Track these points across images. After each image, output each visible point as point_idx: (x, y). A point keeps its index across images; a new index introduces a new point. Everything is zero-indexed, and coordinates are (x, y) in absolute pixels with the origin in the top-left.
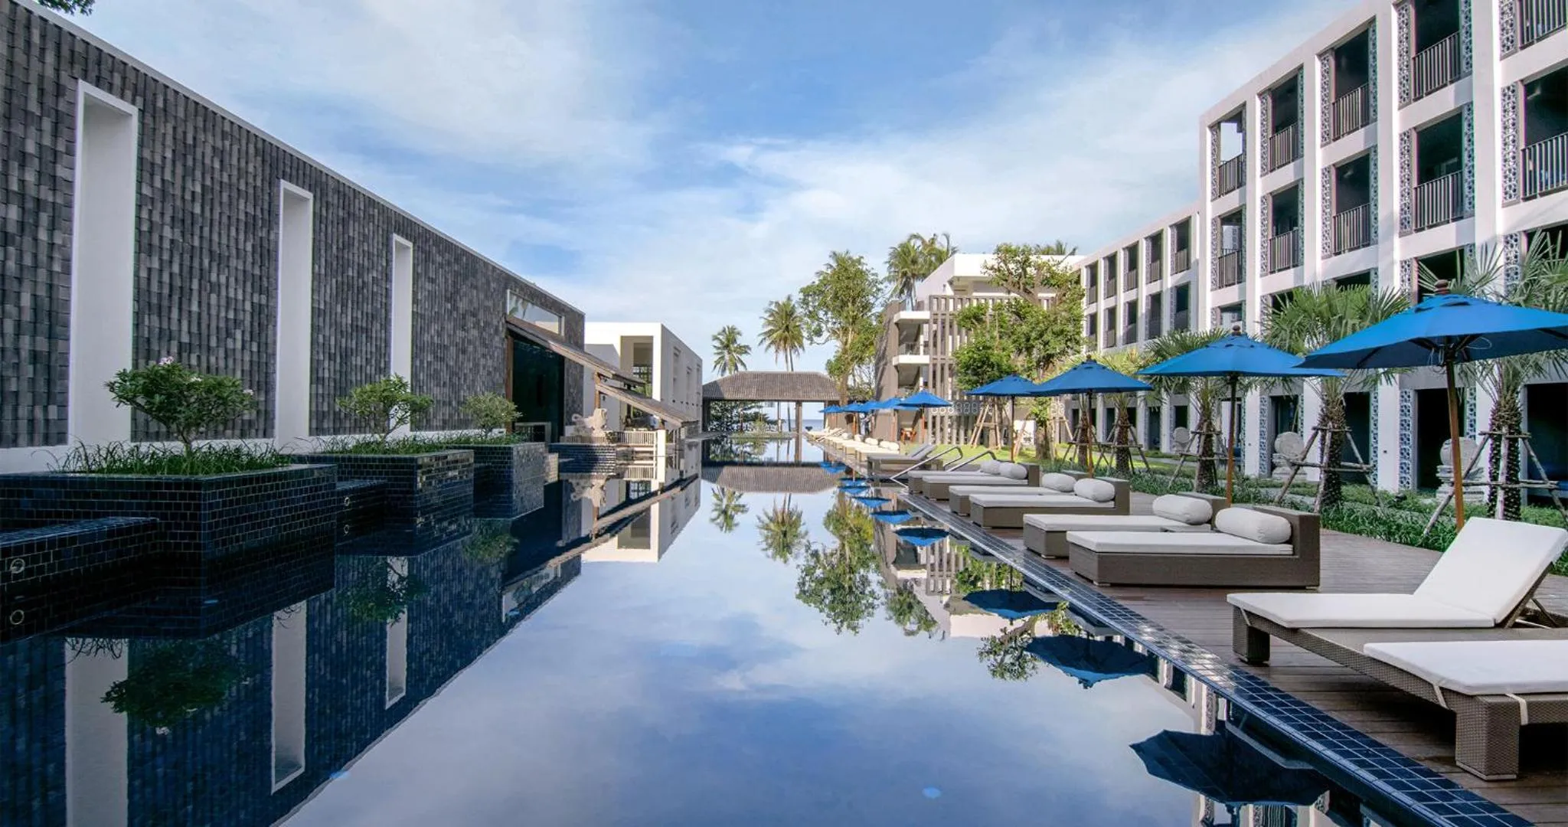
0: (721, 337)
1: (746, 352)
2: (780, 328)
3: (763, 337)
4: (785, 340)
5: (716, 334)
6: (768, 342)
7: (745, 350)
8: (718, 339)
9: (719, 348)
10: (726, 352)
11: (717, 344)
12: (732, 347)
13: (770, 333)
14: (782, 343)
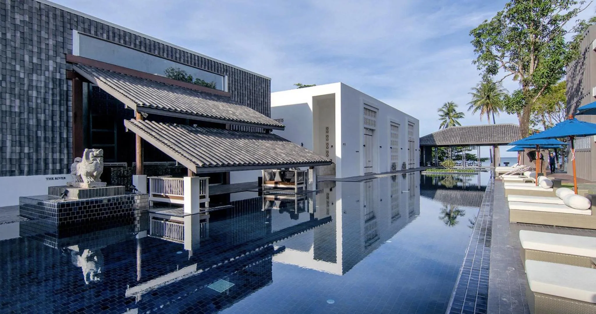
0: (444, 109)
1: (461, 117)
2: (483, 98)
3: (470, 105)
4: (487, 105)
5: (441, 107)
6: (474, 108)
7: (460, 115)
8: (443, 110)
9: (442, 116)
10: (447, 118)
11: (442, 113)
12: (451, 114)
13: (475, 102)
14: (485, 107)
